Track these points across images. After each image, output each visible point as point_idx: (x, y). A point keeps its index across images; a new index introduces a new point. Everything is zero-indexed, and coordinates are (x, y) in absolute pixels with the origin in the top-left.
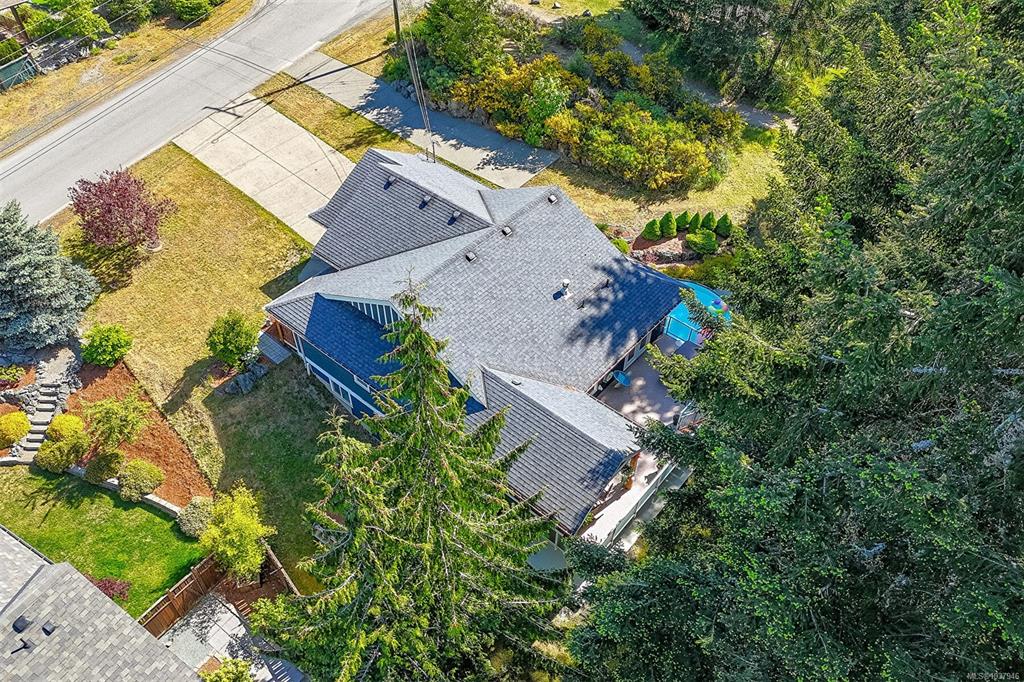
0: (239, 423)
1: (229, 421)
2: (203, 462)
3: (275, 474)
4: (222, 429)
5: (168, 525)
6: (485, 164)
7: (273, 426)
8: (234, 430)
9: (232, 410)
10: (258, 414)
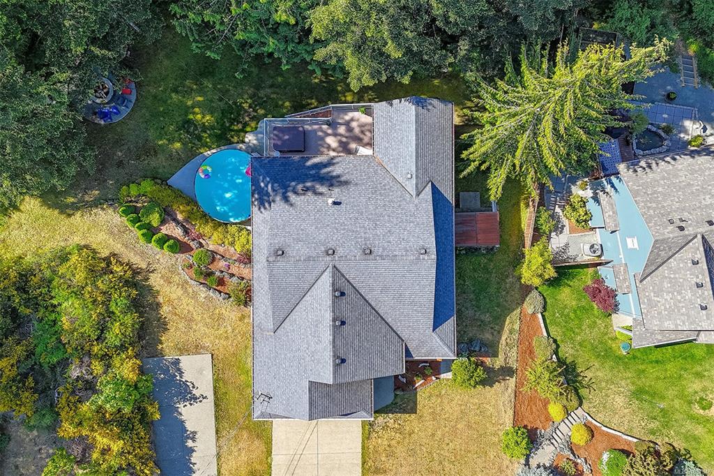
0: (492, 328)
1: (495, 333)
2: (517, 327)
3: (492, 290)
4: (500, 332)
5: (546, 314)
6: (196, 398)
7: (478, 314)
8: (497, 327)
9: (490, 338)
10: (480, 325)
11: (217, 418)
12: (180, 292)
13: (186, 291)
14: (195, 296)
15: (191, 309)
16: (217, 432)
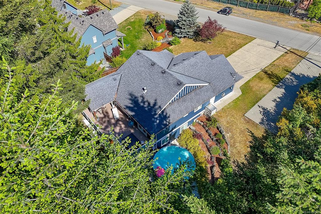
6: (263, 108)
11: (261, 99)
12: (238, 144)
13: (234, 142)
14: (232, 137)
15: (238, 135)
16: (264, 96)
